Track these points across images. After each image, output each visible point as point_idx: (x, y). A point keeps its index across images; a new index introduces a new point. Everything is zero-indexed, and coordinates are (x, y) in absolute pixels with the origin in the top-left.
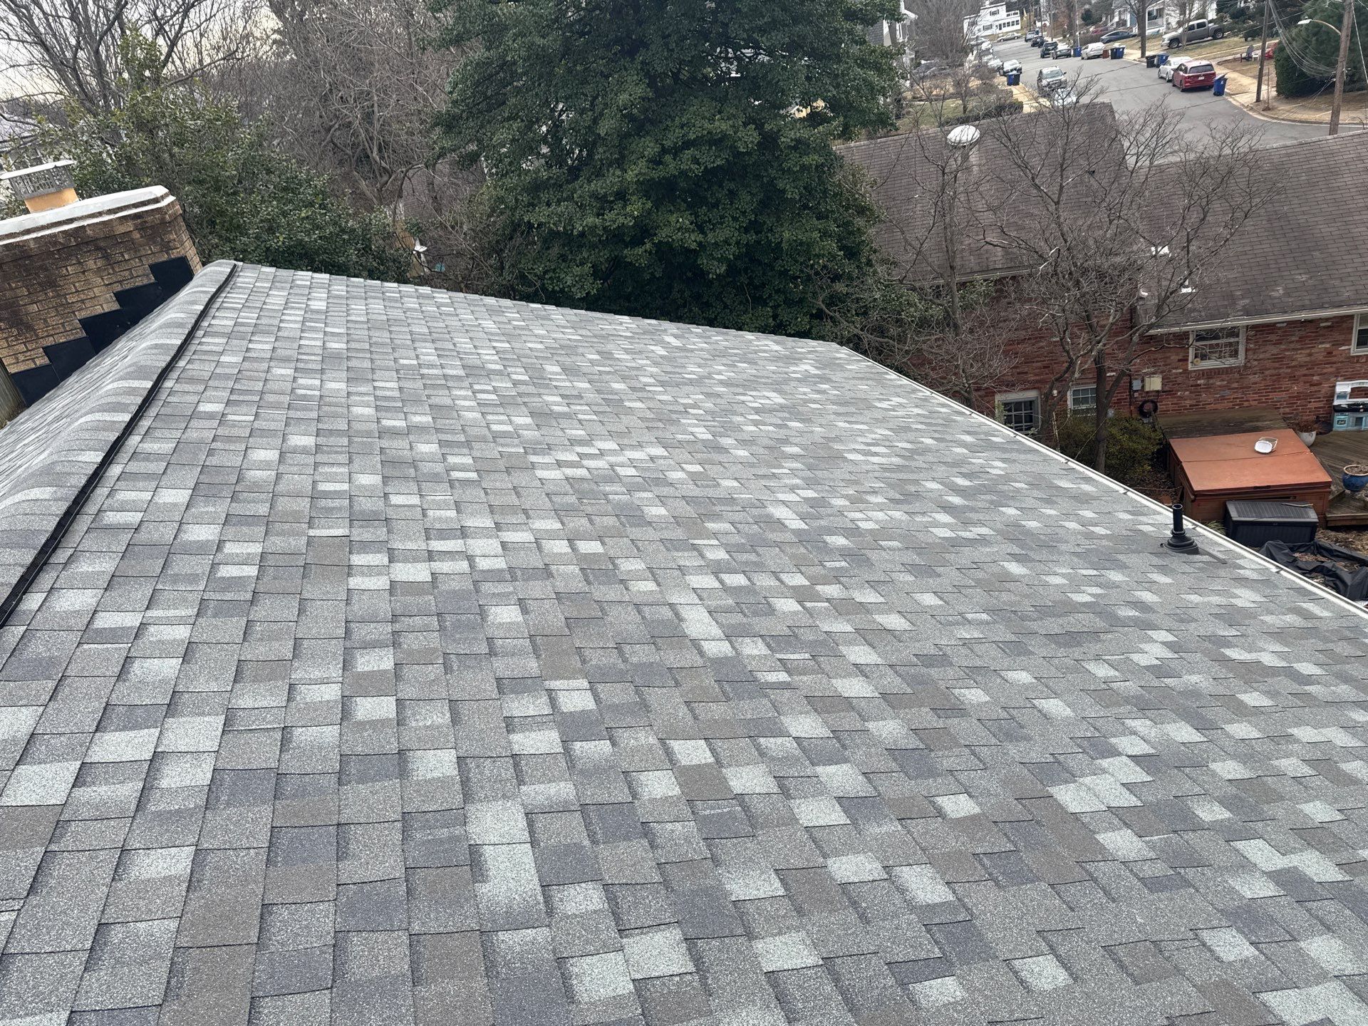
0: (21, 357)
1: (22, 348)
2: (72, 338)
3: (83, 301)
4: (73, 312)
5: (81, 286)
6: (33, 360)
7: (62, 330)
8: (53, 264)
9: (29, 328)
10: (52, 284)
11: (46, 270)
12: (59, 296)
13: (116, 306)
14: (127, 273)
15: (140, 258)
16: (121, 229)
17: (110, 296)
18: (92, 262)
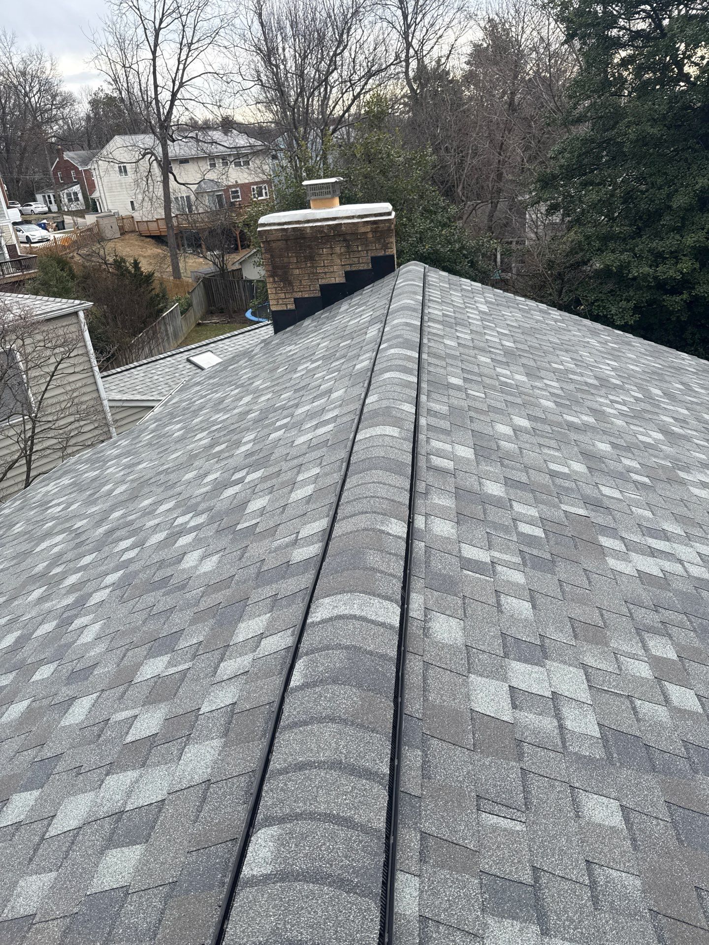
0: (280, 301)
1: (283, 296)
2: (312, 295)
3: (325, 273)
4: (318, 279)
5: (328, 263)
6: (286, 304)
7: (308, 289)
8: (316, 245)
9: (290, 284)
10: (311, 258)
11: (311, 248)
12: (313, 267)
13: (343, 280)
14: (356, 260)
15: (367, 251)
16: (362, 230)
17: (342, 273)
18: (339, 248)
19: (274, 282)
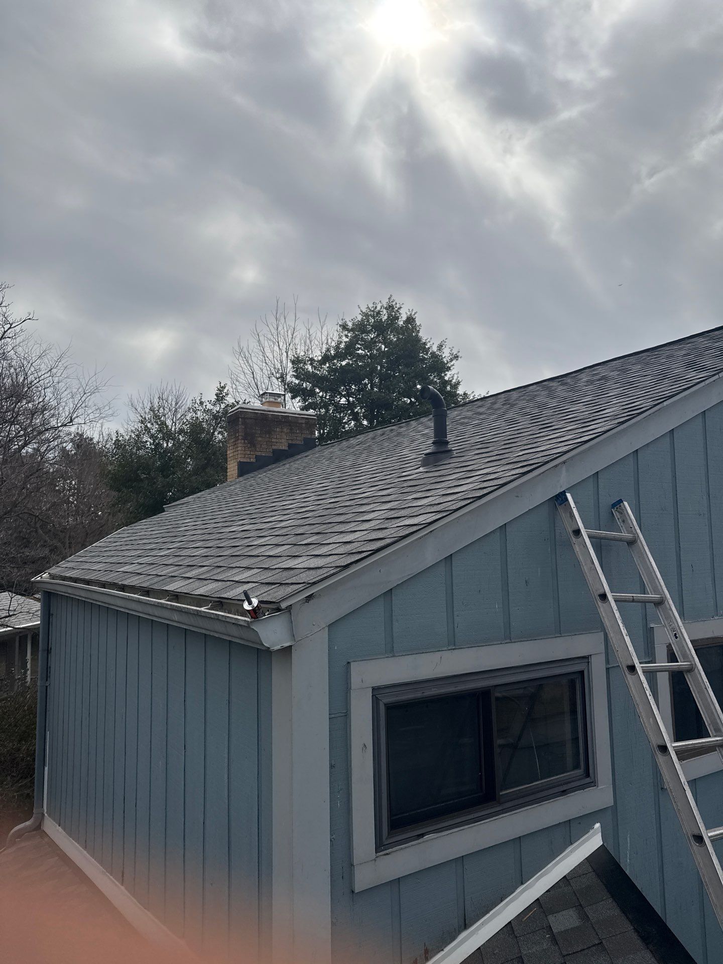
0: (247, 456)
1: (249, 452)
2: (267, 455)
3: (277, 442)
4: (272, 446)
5: (279, 437)
6: (250, 458)
7: (265, 451)
8: (273, 425)
9: (254, 446)
10: (269, 432)
11: (270, 427)
12: (269, 438)
13: (287, 448)
14: (295, 438)
15: (302, 434)
16: (300, 421)
17: (286, 444)
18: (286, 429)
19: (244, 443)
